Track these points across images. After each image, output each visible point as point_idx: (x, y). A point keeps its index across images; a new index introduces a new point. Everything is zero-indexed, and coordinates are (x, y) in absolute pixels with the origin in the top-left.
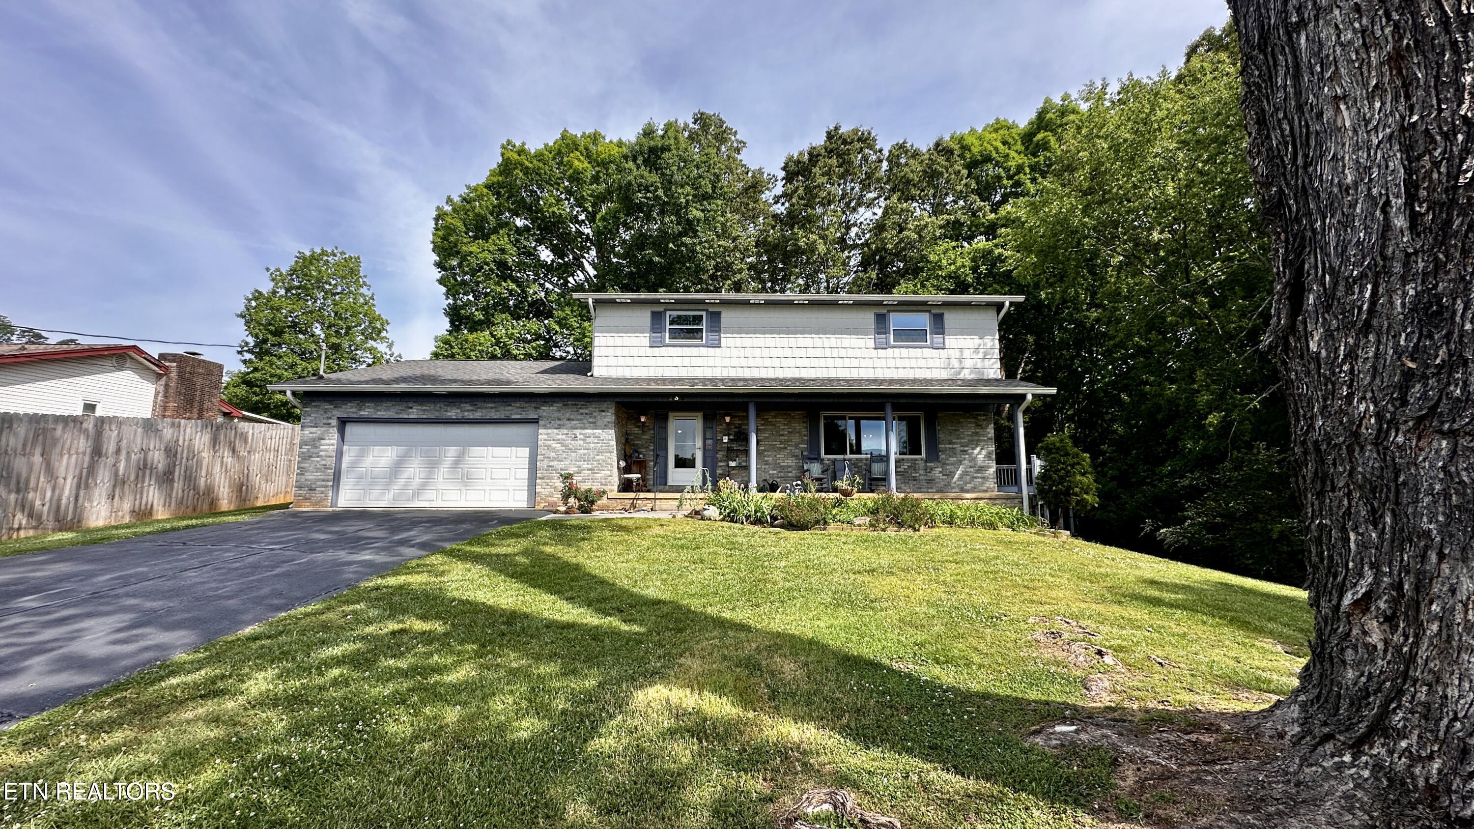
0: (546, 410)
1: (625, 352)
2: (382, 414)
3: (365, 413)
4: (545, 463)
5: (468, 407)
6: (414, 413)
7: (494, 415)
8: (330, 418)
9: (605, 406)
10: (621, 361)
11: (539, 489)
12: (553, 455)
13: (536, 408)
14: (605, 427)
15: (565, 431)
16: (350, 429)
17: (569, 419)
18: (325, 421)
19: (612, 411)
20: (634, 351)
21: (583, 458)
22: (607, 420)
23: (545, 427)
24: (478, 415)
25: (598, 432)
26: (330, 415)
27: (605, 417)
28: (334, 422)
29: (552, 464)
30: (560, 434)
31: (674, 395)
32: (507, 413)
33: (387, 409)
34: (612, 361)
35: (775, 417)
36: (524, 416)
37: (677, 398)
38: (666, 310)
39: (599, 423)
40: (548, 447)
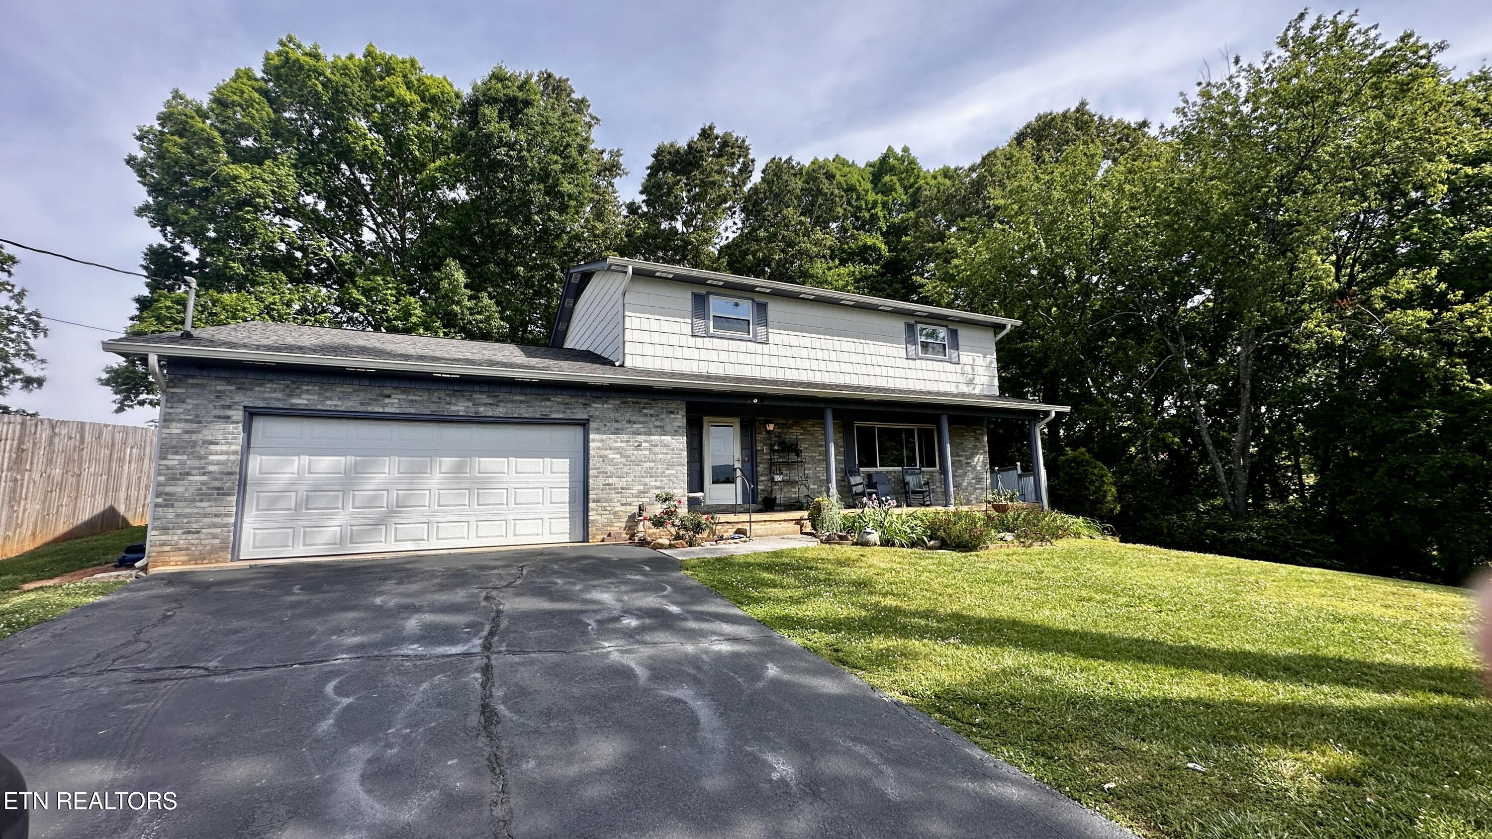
0: (598, 408)
1: (664, 339)
2: (334, 404)
3: (301, 401)
4: (601, 481)
5: (484, 399)
6: (394, 403)
7: (525, 412)
8: (229, 407)
9: (673, 405)
10: (659, 350)
11: (592, 516)
12: (610, 468)
13: (585, 405)
14: (675, 433)
15: (625, 437)
16: (260, 425)
17: (629, 422)
18: (222, 413)
19: (683, 412)
20: (674, 340)
21: (649, 473)
22: (677, 424)
23: (598, 431)
24: (500, 411)
25: (667, 439)
26: (228, 401)
27: (675, 419)
28: (238, 414)
29: (610, 481)
30: (618, 441)
31: (752, 395)
32: (545, 411)
33: (344, 397)
34: (649, 350)
35: (813, 426)
36: (569, 415)
37: (756, 401)
38: (708, 294)
39: (668, 428)
40: (604, 458)
